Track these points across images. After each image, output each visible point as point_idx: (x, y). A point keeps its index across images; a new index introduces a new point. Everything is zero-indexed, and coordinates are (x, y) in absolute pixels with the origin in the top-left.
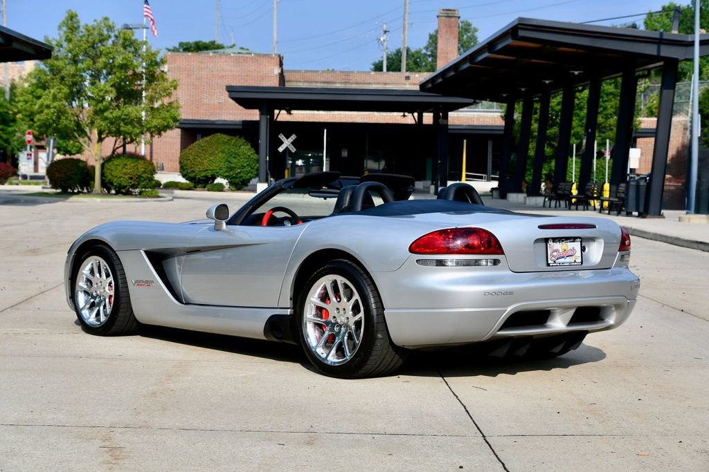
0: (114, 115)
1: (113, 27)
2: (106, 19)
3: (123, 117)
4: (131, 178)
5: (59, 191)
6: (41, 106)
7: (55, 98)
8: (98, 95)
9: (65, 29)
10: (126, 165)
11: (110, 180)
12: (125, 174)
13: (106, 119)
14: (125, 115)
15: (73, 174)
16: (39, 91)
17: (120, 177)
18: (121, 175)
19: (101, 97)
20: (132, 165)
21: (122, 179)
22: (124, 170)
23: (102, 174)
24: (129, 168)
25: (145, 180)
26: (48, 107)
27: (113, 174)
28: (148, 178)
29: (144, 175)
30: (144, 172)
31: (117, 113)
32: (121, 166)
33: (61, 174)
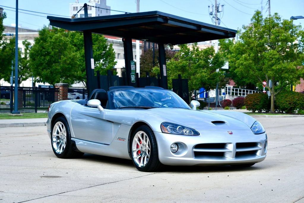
1: (280, 18)
2: (276, 14)
4: (290, 104)
5: (251, 111)
6: (239, 64)
7: (245, 59)
9: (254, 20)
11: (278, 105)
12: (287, 101)
13: (273, 70)
14: (283, 67)
15: (258, 102)
16: (239, 56)
17: (284, 103)
19: (270, 58)
20: (291, 96)
21: (285, 104)
22: (286, 99)
23: (275, 102)
24: (288, 98)
25: (298, 105)
26: (242, 64)
27: (280, 101)
30: (298, 100)
31: (278, 67)
32: (284, 96)
33: (251, 102)
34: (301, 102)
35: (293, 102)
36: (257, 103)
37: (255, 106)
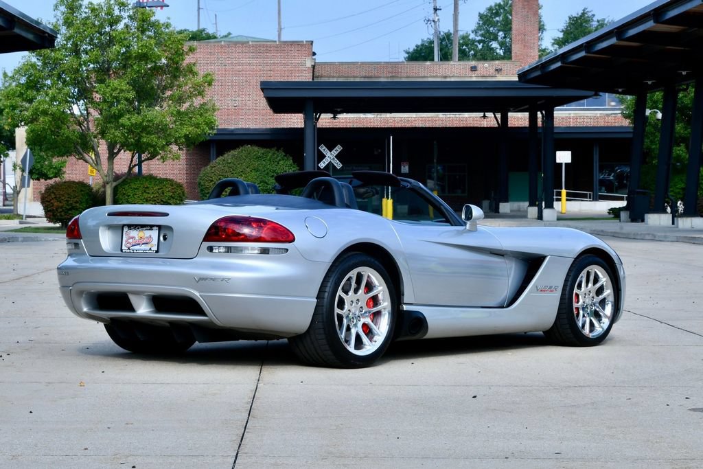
0: (133, 122)
1: (127, 5)
3: (144, 124)
13: (122, 127)
20: (156, 188)
33: (60, 202)
35: (162, 201)
36: (74, 205)
37: (70, 212)
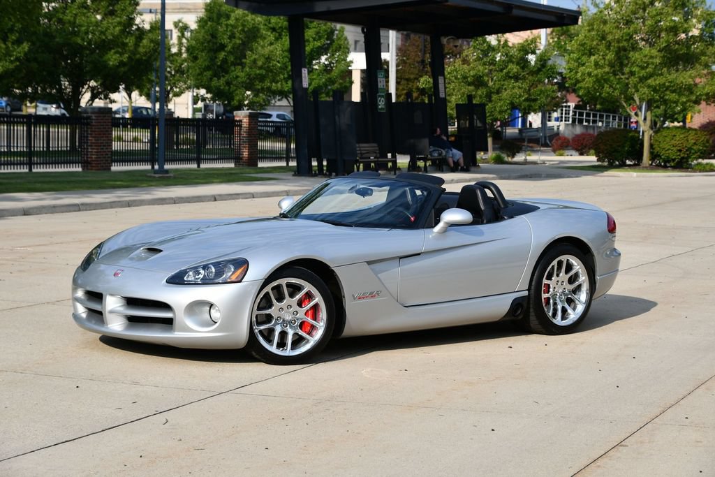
0: (658, 82)
3: (667, 84)
4: (680, 151)
5: (606, 164)
6: (583, 74)
7: (597, 65)
8: (642, 60)
10: (675, 136)
11: (658, 152)
12: (673, 146)
13: (649, 86)
14: (669, 82)
15: (619, 146)
16: (584, 58)
17: (668, 150)
18: (669, 147)
19: (645, 62)
20: (682, 136)
21: (670, 151)
22: (673, 142)
23: (651, 146)
24: (678, 139)
25: (696, 152)
26: (589, 74)
27: (661, 146)
28: (699, 150)
29: (695, 147)
30: (695, 143)
31: (659, 80)
32: (670, 137)
33: (606, 146)
34: (701, 148)
35: (686, 147)
36: (616, 148)
